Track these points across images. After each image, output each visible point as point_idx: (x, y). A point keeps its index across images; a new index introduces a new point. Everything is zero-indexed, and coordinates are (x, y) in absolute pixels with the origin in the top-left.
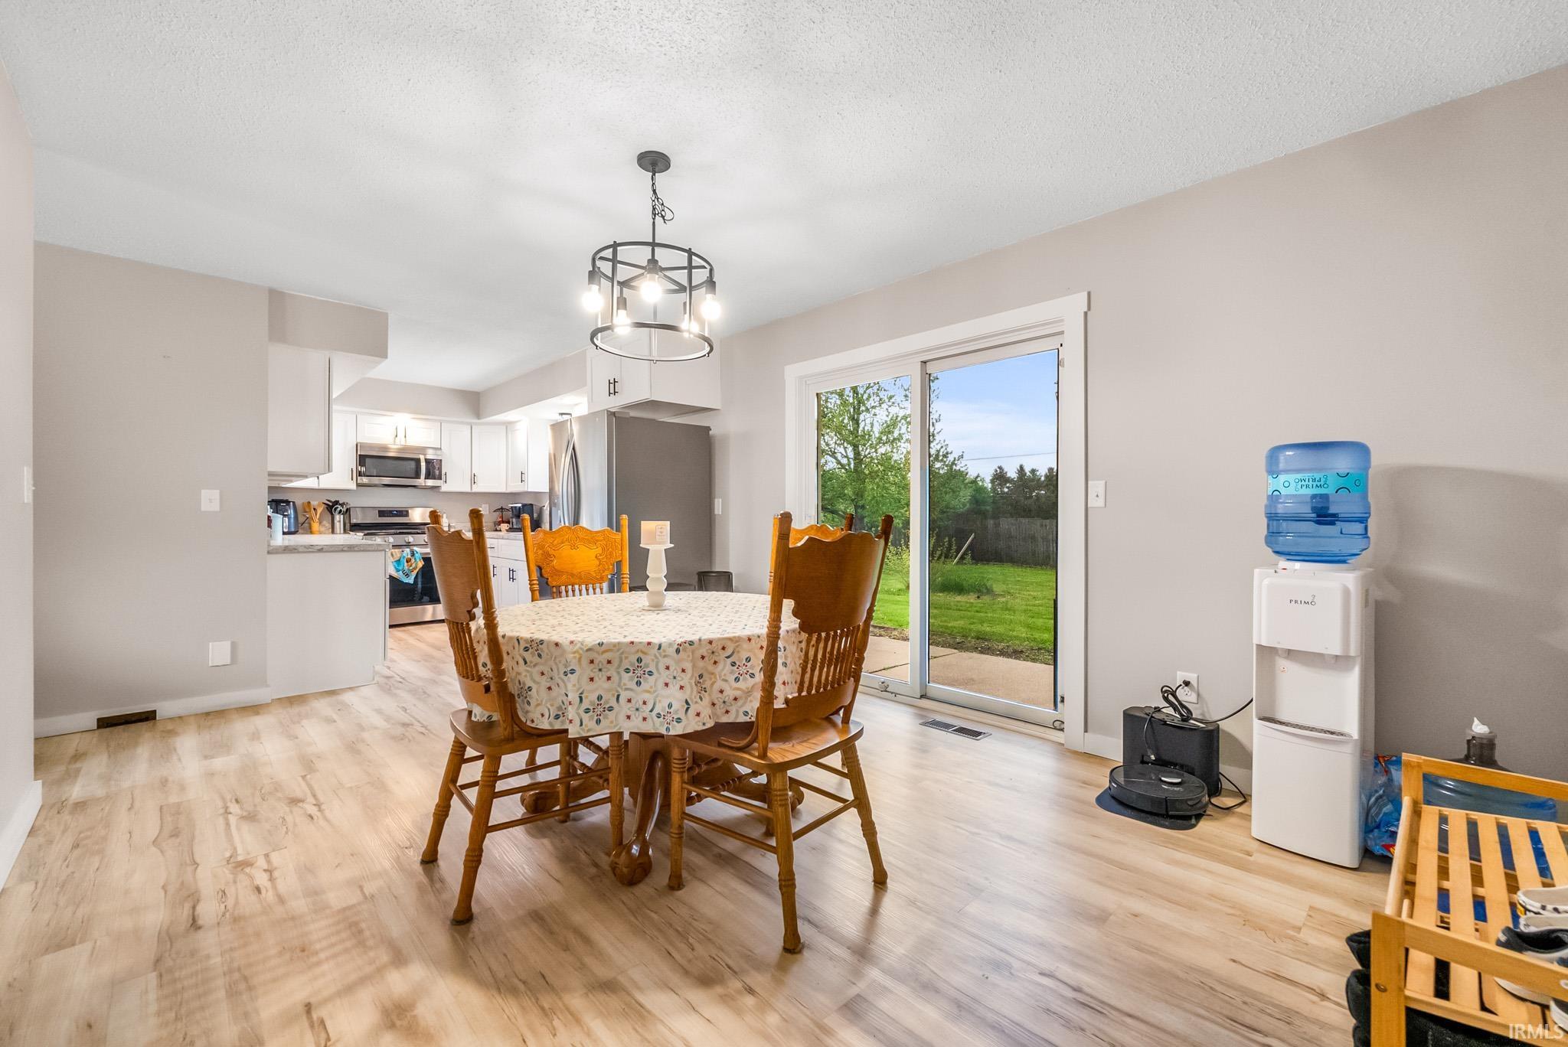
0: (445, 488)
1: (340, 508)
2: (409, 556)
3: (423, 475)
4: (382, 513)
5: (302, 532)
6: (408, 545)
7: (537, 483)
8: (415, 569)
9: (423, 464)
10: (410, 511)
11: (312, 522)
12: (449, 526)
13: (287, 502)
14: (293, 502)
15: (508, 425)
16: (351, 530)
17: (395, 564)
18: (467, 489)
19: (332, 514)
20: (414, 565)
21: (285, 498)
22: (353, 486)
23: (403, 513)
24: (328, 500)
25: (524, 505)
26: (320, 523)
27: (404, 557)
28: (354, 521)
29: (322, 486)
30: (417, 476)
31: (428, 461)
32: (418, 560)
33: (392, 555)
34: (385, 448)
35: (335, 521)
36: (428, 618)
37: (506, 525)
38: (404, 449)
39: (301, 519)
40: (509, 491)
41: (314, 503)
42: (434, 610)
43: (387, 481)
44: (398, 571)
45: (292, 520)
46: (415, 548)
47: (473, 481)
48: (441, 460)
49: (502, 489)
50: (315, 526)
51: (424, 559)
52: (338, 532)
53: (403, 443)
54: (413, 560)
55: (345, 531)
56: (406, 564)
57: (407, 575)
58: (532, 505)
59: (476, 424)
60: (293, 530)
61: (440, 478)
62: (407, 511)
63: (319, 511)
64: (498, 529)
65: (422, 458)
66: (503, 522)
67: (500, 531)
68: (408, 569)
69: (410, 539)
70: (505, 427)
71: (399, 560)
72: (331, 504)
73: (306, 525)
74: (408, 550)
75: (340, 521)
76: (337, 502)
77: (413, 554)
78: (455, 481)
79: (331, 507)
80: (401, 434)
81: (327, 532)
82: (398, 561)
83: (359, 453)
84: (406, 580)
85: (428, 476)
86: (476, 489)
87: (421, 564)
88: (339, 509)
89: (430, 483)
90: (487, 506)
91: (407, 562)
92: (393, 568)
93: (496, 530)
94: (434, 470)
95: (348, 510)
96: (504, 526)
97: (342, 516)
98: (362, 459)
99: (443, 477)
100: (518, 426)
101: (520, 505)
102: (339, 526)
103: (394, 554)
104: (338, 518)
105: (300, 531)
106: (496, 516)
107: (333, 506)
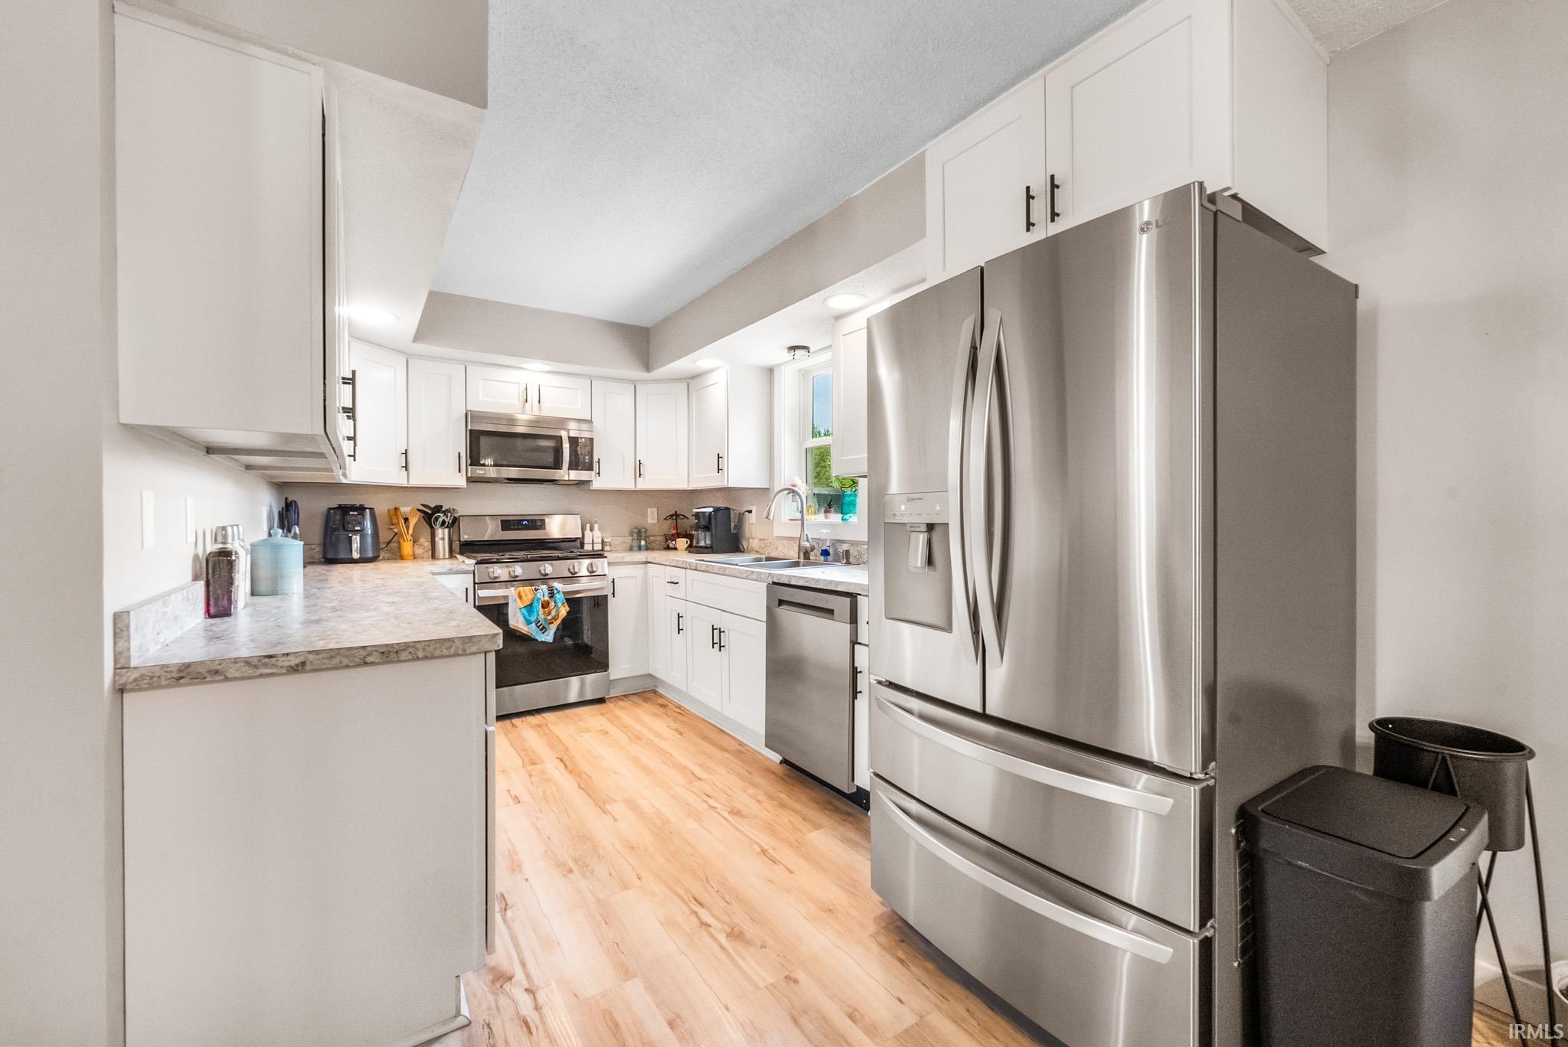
0: (598, 484)
1: (442, 517)
2: (546, 598)
3: (566, 465)
4: (507, 524)
5: (387, 555)
6: (545, 579)
7: (742, 473)
8: (555, 618)
9: (566, 446)
10: (547, 520)
11: (401, 541)
12: (603, 542)
13: (361, 509)
14: (371, 509)
15: (692, 380)
16: (461, 553)
17: (524, 611)
18: (629, 485)
19: (432, 527)
20: (553, 613)
21: (358, 503)
22: (461, 482)
23: (536, 523)
24: (423, 505)
25: (717, 510)
26: (414, 542)
27: (539, 599)
28: (465, 537)
29: (414, 482)
30: (557, 465)
31: (574, 441)
32: (560, 604)
33: (520, 597)
34: (511, 421)
35: (437, 539)
36: (573, 698)
37: (685, 540)
38: (537, 422)
39: (384, 536)
40: (692, 487)
41: (405, 509)
42: (583, 684)
43: (514, 472)
44: (529, 623)
45: (369, 540)
46: (556, 585)
47: (639, 472)
48: (592, 440)
49: (683, 485)
50: (407, 547)
51: (569, 601)
52: (441, 556)
53: (536, 413)
54: (552, 604)
55: (452, 556)
56: (541, 611)
57: (543, 629)
58: (728, 509)
59: (642, 381)
60: (370, 555)
61: (591, 469)
62: (543, 521)
63: (413, 522)
64: (671, 545)
65: (564, 434)
66: (679, 535)
67: (676, 549)
68: (545, 619)
69: (548, 568)
70: (686, 384)
71: (531, 605)
72: (430, 512)
73: (394, 545)
74: (544, 587)
75: (443, 539)
76: (438, 509)
77: (552, 595)
78: (611, 475)
79: (430, 515)
80: (533, 396)
81: (425, 555)
82: (530, 607)
83: (469, 428)
84: (542, 637)
85: (574, 465)
86: (643, 484)
87: (564, 611)
88: (441, 520)
89: (574, 475)
90: (655, 510)
91: (543, 607)
92: (521, 619)
93: (668, 548)
94: (583, 456)
95: (455, 520)
96: (682, 543)
97: (447, 530)
98: (475, 438)
99: (596, 466)
100: (713, 378)
101: (711, 510)
102: (442, 546)
103: (523, 594)
104: (442, 533)
105: (382, 555)
106: (667, 527)
107: (433, 514)
